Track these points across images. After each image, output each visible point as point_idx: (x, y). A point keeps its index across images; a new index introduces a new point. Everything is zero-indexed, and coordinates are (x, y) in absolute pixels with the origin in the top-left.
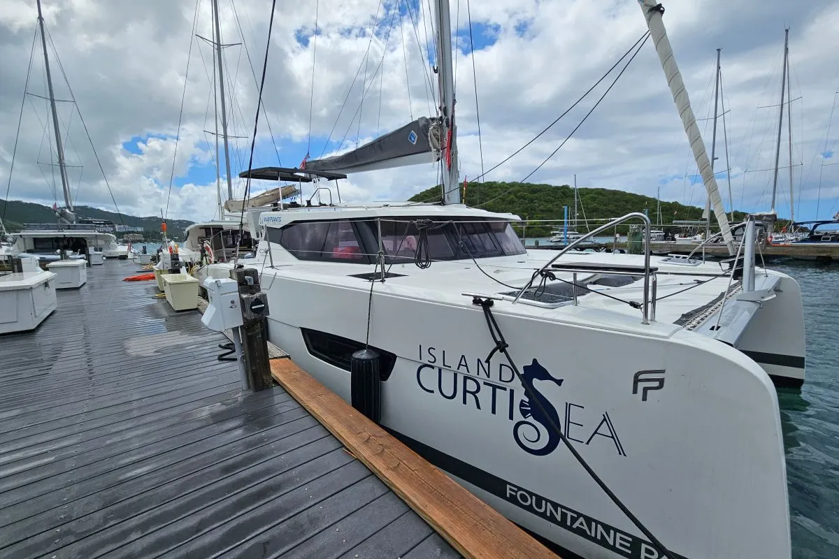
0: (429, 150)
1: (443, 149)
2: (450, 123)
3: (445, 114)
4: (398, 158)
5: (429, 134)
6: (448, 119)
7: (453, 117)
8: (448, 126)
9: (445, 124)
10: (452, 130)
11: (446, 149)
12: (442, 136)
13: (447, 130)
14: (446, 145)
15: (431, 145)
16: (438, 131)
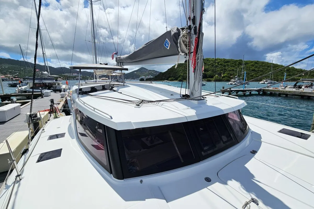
0: (177, 54)
1: (190, 53)
2: (197, 31)
3: (194, 23)
4: (155, 59)
5: (179, 41)
6: (196, 27)
7: (200, 25)
8: (195, 33)
9: (193, 31)
10: (198, 37)
11: (192, 54)
12: (190, 42)
13: (194, 37)
14: (192, 50)
15: (180, 51)
16: (186, 38)
